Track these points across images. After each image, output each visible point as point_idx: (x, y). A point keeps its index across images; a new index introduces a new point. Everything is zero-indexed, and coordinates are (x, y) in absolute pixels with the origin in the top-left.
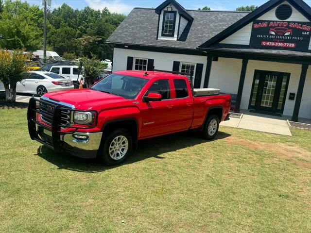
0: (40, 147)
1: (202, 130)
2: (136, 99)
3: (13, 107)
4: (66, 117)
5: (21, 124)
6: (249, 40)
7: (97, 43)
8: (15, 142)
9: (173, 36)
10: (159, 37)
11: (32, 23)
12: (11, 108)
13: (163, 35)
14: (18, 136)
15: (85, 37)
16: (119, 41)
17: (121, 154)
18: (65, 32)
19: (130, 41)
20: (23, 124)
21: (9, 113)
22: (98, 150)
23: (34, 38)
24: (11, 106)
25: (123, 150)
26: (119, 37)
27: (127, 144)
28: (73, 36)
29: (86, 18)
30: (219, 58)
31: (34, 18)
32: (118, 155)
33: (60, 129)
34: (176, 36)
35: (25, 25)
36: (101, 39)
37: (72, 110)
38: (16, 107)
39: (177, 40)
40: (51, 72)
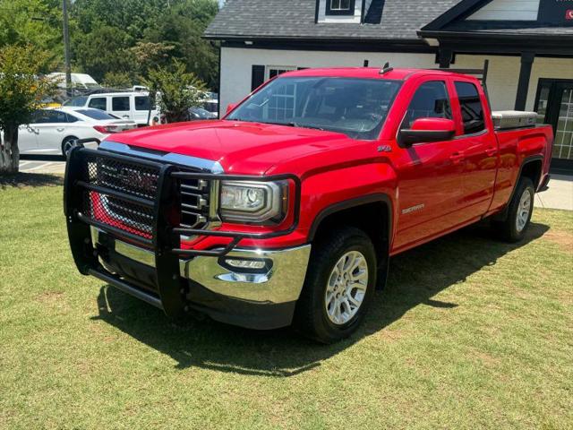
0: (102, 290)
1: (504, 220)
2: (378, 138)
3: (15, 185)
4: (195, 201)
5: (37, 224)
6: (537, 8)
7: (165, 55)
8: (29, 279)
9: (351, 13)
10: (319, 17)
11: (38, 15)
12: (9, 187)
13: (329, 13)
14: (35, 262)
15: (143, 45)
16: (232, 31)
17: (351, 303)
18: (105, 35)
19: (256, 30)
20: (43, 224)
21: (5, 197)
22: (297, 302)
23: (46, 46)
24: (10, 183)
25: (354, 292)
26: (231, 22)
27: (364, 273)
28: (119, 44)
29: (141, 10)
30: (458, 57)
31: (41, 7)
32: (343, 308)
33: (178, 243)
34: (358, 12)
35: (26, 20)
36: (173, 47)
37: (216, 178)
38: (22, 185)
39: (362, 21)
40: (89, 106)
